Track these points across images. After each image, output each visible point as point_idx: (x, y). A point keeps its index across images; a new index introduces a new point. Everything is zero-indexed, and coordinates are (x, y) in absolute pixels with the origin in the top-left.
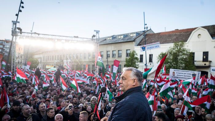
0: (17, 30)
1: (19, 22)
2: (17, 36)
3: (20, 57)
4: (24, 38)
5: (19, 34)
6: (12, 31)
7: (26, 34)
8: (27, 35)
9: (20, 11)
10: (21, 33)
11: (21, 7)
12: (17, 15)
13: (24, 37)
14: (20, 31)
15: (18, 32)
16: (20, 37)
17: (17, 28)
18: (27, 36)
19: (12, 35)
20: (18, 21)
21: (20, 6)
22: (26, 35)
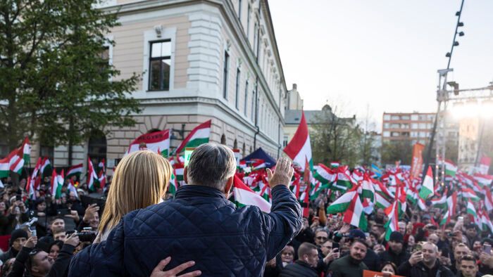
0: (449, 88)
1: (452, 70)
2: (448, 100)
3: (469, 147)
4: (462, 103)
5: (452, 95)
6: (438, 91)
7: (468, 94)
8: (471, 96)
9: (456, 44)
10: (456, 92)
11: (458, 35)
12: (449, 55)
13: (464, 101)
14: (455, 88)
15: (451, 92)
16: (454, 101)
17: (449, 83)
18: (469, 98)
19: (438, 100)
20: (450, 67)
21: (456, 33)
22: (468, 96)
